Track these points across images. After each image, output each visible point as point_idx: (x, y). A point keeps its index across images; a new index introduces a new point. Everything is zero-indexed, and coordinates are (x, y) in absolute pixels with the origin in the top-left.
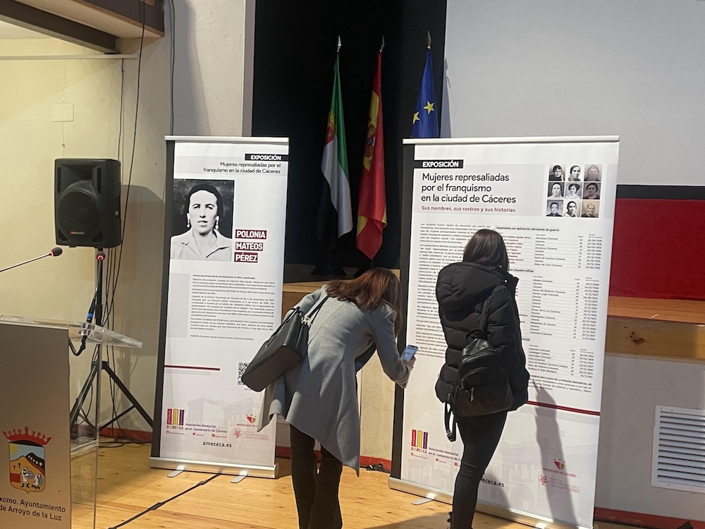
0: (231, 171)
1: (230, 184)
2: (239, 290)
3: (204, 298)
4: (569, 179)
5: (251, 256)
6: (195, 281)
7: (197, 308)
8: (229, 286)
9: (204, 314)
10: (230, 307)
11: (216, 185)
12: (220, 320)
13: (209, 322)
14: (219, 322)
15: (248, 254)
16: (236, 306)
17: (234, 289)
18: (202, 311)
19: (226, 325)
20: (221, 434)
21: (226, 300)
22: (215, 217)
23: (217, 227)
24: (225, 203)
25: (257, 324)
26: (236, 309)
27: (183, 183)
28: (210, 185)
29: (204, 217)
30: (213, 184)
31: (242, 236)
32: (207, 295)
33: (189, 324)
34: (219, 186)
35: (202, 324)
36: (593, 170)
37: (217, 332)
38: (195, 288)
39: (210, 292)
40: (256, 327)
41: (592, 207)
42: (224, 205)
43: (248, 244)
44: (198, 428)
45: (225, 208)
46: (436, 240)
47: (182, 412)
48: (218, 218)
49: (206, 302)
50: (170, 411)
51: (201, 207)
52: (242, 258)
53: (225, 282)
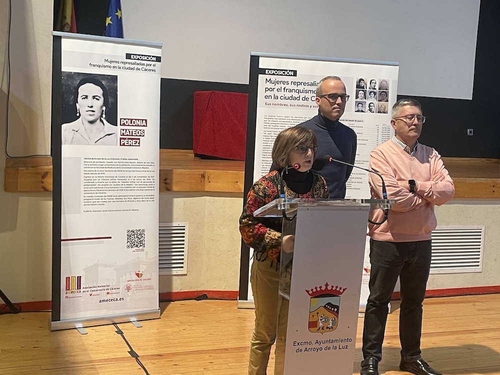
0: (114, 67)
1: (114, 79)
2: (125, 169)
3: (95, 178)
4: (370, 88)
5: (134, 141)
6: (86, 164)
7: (89, 187)
8: (116, 166)
9: (95, 192)
10: (117, 185)
11: (101, 79)
12: (109, 196)
13: (100, 198)
14: (109, 198)
15: (131, 139)
16: (123, 184)
17: (121, 169)
18: (93, 189)
19: (115, 200)
20: (114, 291)
21: (115, 178)
22: (102, 107)
23: (104, 116)
24: (110, 96)
25: (141, 197)
26: (124, 186)
27: (71, 75)
28: (96, 78)
29: (92, 107)
30: (99, 78)
31: (126, 123)
32: (97, 175)
33: (82, 201)
34: (104, 80)
35: (94, 201)
36: (384, 83)
37: (107, 206)
38: (86, 169)
39: (100, 172)
40: (141, 200)
41: (384, 107)
42: (109, 97)
43: (131, 131)
44: (93, 290)
45: (110, 100)
46: (276, 127)
47: (79, 278)
48: (104, 108)
49: (97, 181)
50: (68, 279)
51: (88, 97)
52: (126, 142)
53: (113, 164)
